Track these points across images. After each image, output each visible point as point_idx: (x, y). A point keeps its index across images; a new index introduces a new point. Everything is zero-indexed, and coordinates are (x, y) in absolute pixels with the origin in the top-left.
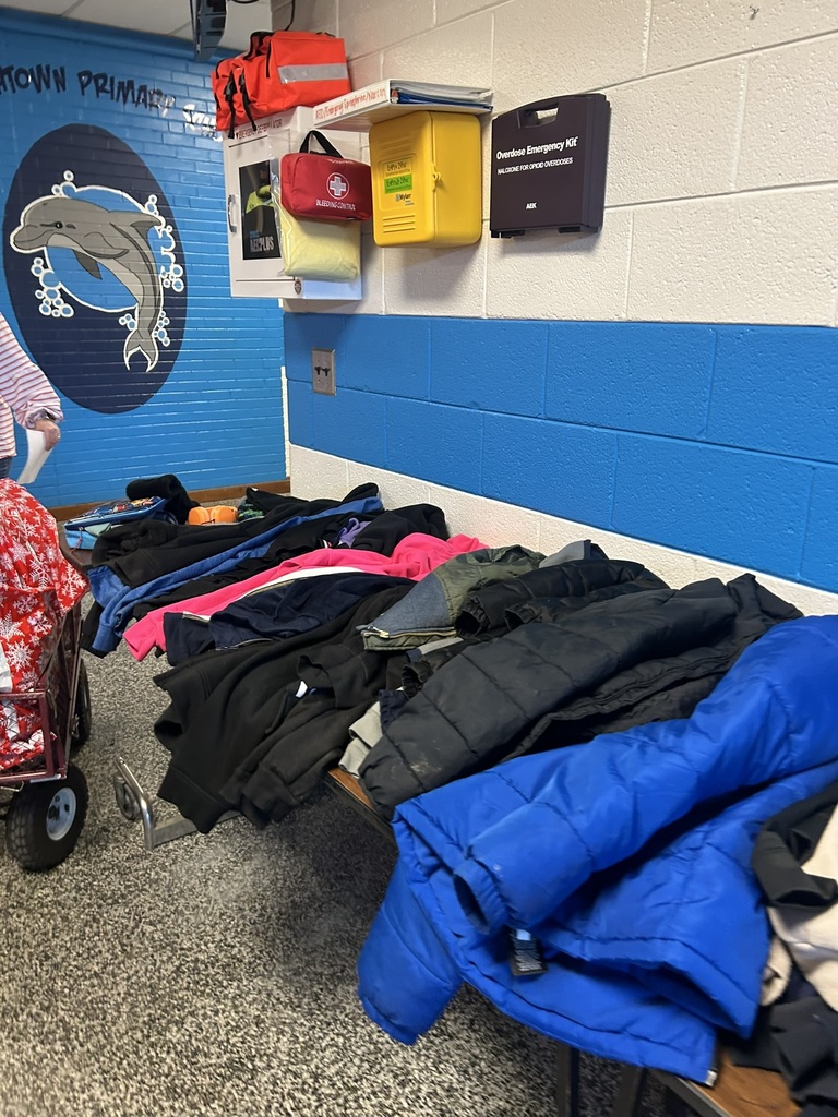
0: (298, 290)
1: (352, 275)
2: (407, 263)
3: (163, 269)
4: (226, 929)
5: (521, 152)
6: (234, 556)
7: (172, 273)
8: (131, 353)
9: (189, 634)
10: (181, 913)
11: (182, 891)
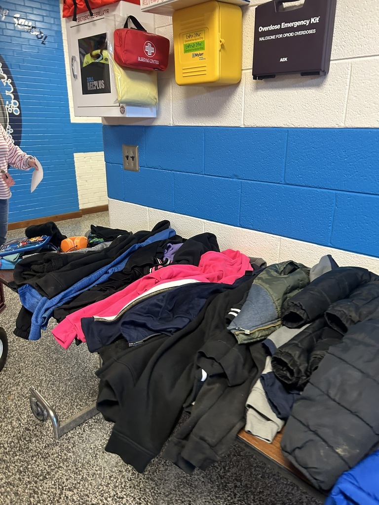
0: (123, 112)
1: (154, 103)
3: (7, 103)
4: (116, 487)
5: (278, 27)
6: (106, 272)
7: (12, 104)
9: (101, 330)
10: (86, 480)
11: (83, 465)
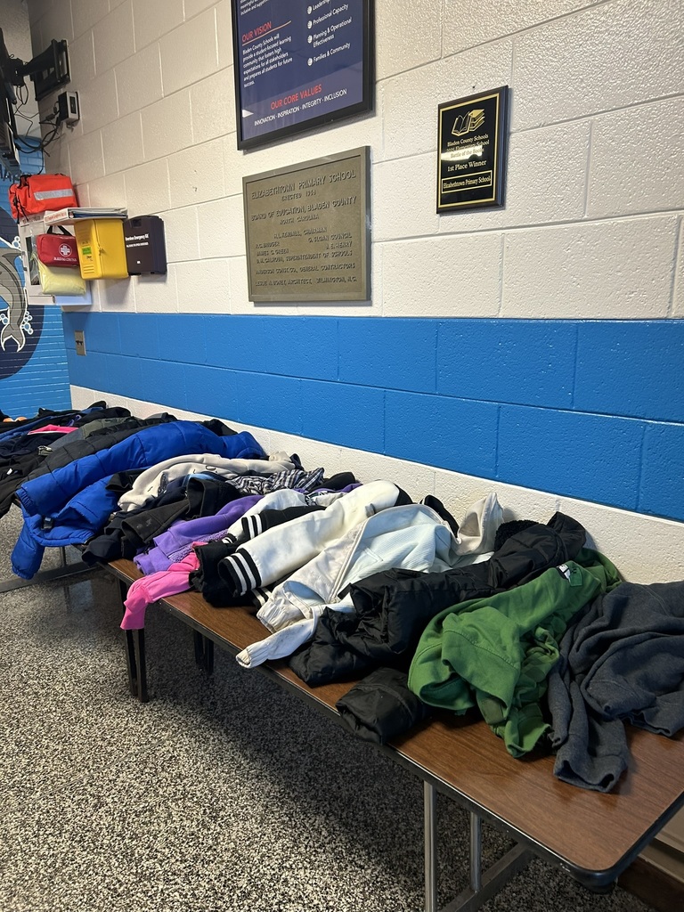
0: (55, 301)
2: (107, 286)
5: (132, 239)
8: (5, 340)
